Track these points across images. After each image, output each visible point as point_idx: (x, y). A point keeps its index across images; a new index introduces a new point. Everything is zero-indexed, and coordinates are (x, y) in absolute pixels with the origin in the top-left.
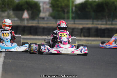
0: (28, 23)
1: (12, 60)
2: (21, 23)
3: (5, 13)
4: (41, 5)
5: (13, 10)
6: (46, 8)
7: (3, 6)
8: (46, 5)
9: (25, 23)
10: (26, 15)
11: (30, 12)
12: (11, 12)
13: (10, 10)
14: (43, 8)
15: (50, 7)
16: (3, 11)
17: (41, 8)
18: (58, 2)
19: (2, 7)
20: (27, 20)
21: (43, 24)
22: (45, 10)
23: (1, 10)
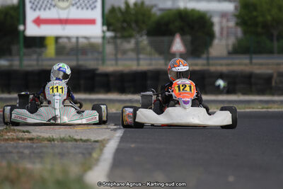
3: (129, 42)
4: (216, 20)
5: (149, 34)
7: (125, 25)
8: (228, 21)
10: (178, 45)
11: (189, 37)
12: (145, 40)
13: (141, 36)
15: (237, 24)
17: (216, 29)
18: (255, 14)
19: (124, 29)
21: (221, 65)
22: (225, 33)
23: (119, 35)
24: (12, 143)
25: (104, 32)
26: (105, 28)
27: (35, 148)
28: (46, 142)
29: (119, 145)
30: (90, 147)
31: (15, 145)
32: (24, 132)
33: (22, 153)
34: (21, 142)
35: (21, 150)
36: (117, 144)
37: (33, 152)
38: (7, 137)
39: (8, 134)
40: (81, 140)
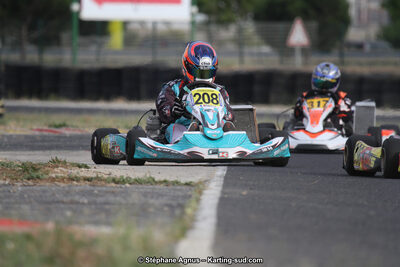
0: (305, 63)
1: (251, 189)
2: (281, 62)
3: (227, 29)
5: (257, 18)
6: (369, 11)
7: (222, 5)
9: (298, 64)
10: (299, 36)
11: (314, 25)
12: (250, 27)
13: (246, 19)
14: (359, 11)
16: (224, 23)
17: (353, 12)
19: (220, 10)
20: (304, 51)
21: (360, 64)
22: (364, 16)
23: (213, 18)
24: (62, 185)
25: (193, 15)
26: (195, 9)
27: (97, 195)
28: (113, 185)
29: (223, 192)
30: (180, 193)
31: (67, 189)
32: (80, 167)
33: (77, 203)
34: (75, 183)
35: (77, 198)
36: (220, 188)
37: (95, 203)
38: (54, 175)
39: (56, 170)
40: (165, 181)
